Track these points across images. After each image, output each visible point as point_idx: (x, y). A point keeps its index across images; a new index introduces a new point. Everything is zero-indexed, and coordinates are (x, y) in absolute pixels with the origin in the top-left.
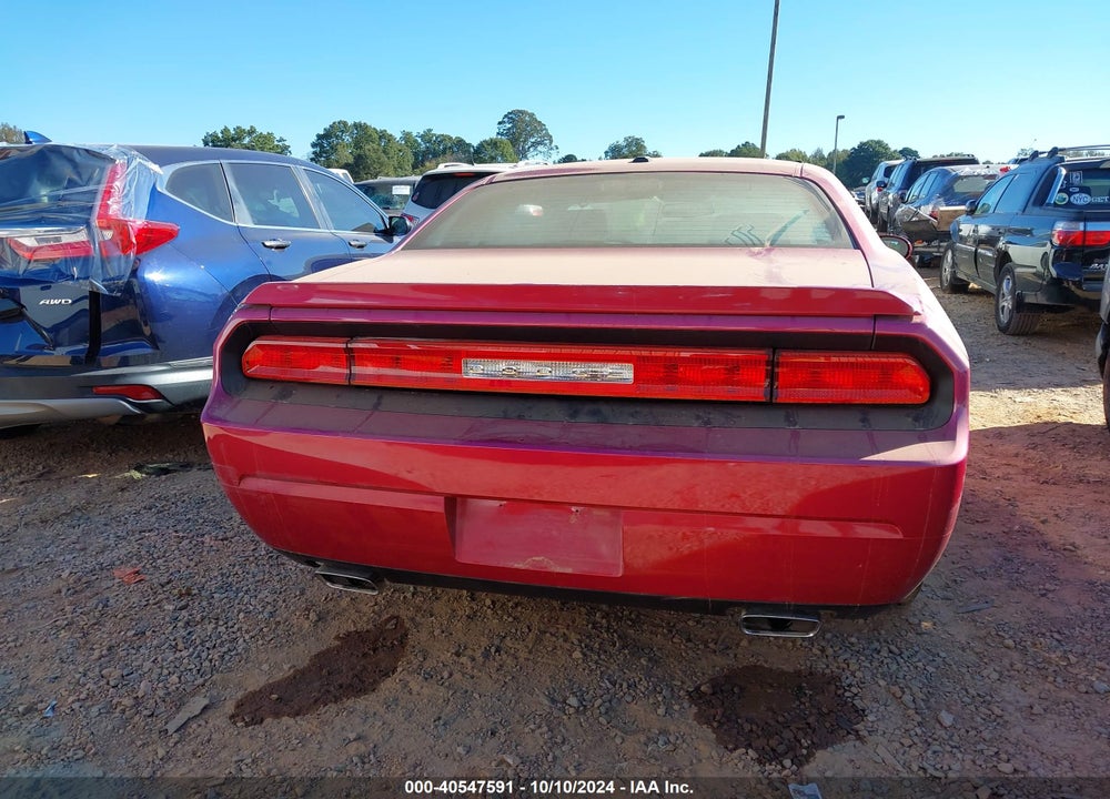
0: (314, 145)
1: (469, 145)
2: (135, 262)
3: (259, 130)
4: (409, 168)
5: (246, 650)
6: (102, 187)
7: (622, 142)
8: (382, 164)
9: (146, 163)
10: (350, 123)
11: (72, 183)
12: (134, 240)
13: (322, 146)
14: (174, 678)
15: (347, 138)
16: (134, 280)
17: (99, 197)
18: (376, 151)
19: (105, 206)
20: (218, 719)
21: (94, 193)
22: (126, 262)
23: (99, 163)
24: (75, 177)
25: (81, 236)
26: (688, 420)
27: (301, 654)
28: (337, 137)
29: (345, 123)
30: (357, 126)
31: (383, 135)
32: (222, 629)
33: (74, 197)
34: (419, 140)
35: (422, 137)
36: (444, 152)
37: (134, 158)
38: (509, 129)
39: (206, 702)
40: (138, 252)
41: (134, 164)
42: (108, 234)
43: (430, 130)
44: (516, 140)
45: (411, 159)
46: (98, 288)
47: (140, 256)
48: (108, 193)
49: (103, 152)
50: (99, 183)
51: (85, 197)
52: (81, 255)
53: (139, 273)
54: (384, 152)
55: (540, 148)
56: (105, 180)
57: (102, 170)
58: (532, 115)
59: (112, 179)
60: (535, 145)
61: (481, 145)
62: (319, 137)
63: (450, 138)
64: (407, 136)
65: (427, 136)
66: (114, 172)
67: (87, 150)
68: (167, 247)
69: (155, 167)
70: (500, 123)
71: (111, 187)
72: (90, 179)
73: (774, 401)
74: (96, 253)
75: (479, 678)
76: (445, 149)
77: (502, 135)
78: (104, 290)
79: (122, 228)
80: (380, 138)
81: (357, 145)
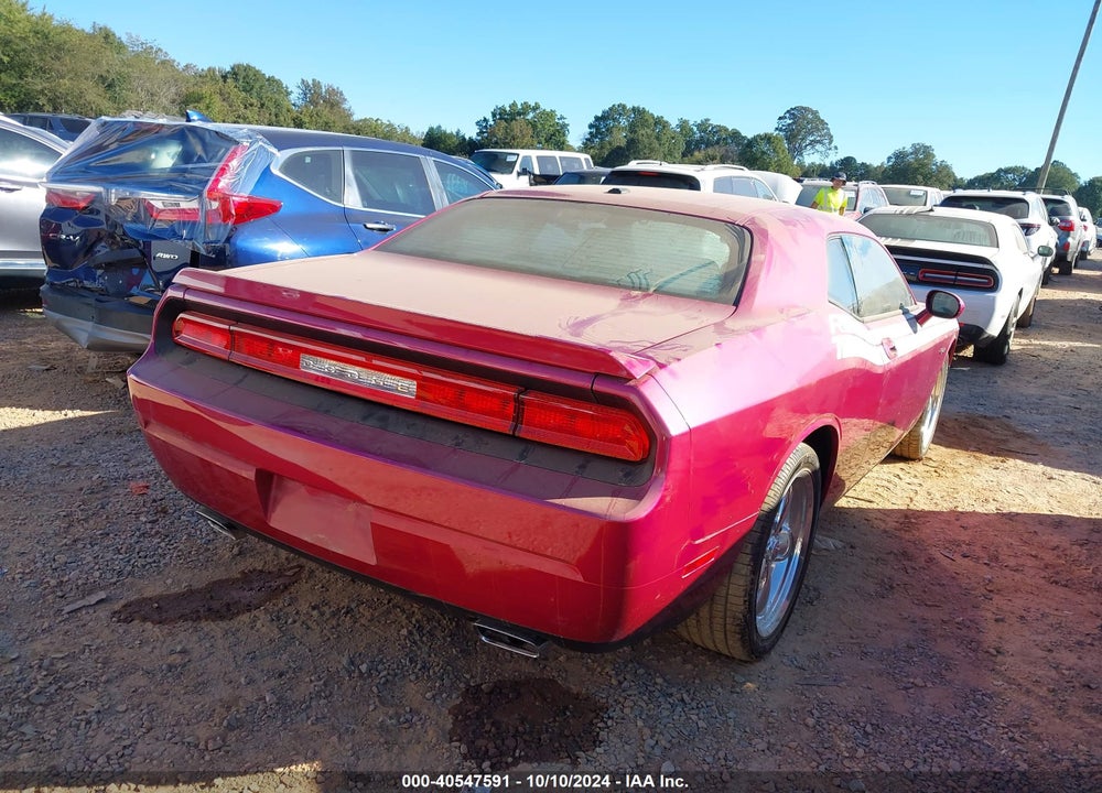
0: (591, 126)
1: (744, 138)
2: (232, 230)
3: (542, 107)
4: (678, 155)
5: (166, 565)
6: (220, 165)
7: (909, 149)
8: (652, 150)
9: (266, 146)
10: (629, 106)
11: (200, 160)
12: (233, 212)
13: (598, 129)
14: (97, 574)
15: (623, 122)
16: (227, 245)
17: (216, 173)
18: (648, 136)
19: (217, 181)
20: (103, 613)
21: (214, 169)
22: (225, 230)
23: (226, 144)
24: (204, 156)
25: (194, 205)
26: (446, 437)
27: (202, 578)
28: (614, 120)
29: (624, 107)
30: (634, 109)
31: (659, 122)
32: (163, 544)
33: (196, 171)
34: (695, 129)
35: (698, 126)
36: (717, 142)
37: (257, 141)
38: (789, 125)
39: (104, 597)
40: (236, 222)
41: (255, 146)
42: (215, 205)
43: (707, 120)
44: (795, 137)
45: (683, 147)
46: (199, 249)
47: (237, 226)
48: (223, 170)
49: (231, 135)
50: (219, 161)
51: (206, 172)
52: (189, 220)
53: (232, 240)
54: (658, 138)
55: (818, 147)
56: (225, 158)
57: (227, 150)
58: (815, 113)
59: (231, 158)
60: (813, 143)
61: (755, 138)
62: (597, 118)
63: (726, 130)
64: (683, 124)
65: (703, 126)
66: (235, 152)
67: (217, 132)
68: (266, 220)
69: (274, 150)
70: (780, 118)
71: (227, 166)
72: (214, 156)
73: (516, 434)
74: (201, 219)
75: (312, 630)
76: (719, 140)
77: (781, 130)
78: (203, 252)
79: (225, 201)
80: (656, 124)
81: (632, 128)
